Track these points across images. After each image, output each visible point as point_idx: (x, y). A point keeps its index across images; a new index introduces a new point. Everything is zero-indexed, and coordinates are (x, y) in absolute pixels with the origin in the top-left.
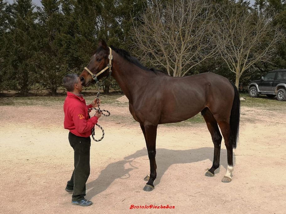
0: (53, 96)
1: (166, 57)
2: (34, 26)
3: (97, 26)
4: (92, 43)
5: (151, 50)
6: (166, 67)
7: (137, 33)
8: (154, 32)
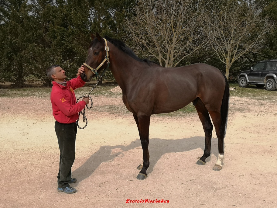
0: (48, 87)
1: (158, 48)
2: (28, 18)
3: (90, 18)
4: (85, 35)
5: (143, 41)
6: (158, 59)
7: (130, 25)
8: (146, 23)
